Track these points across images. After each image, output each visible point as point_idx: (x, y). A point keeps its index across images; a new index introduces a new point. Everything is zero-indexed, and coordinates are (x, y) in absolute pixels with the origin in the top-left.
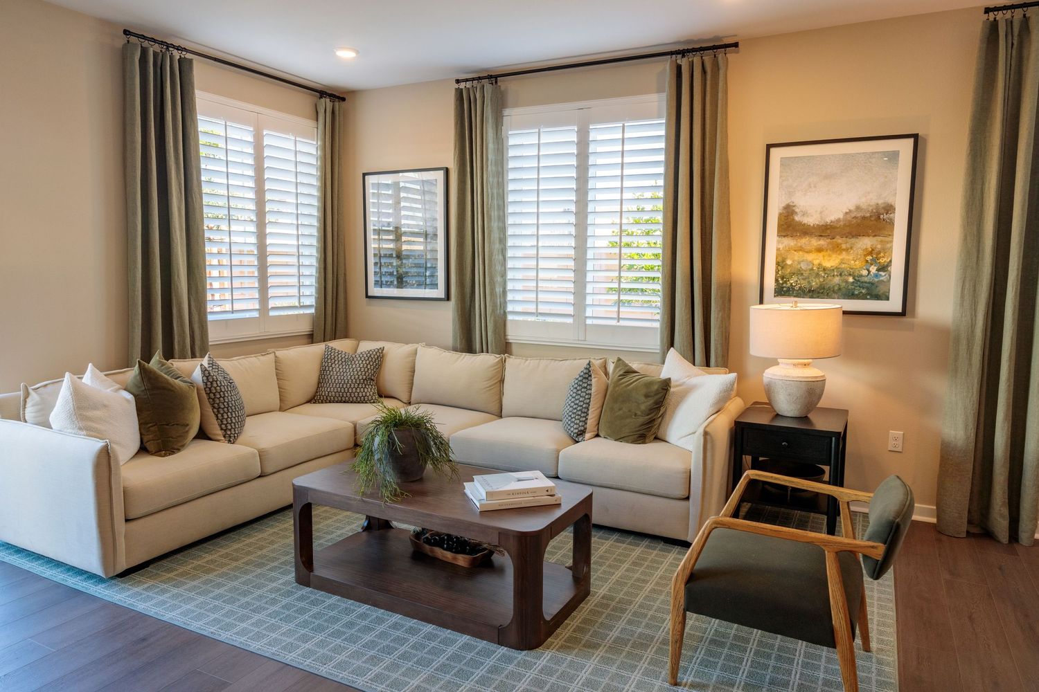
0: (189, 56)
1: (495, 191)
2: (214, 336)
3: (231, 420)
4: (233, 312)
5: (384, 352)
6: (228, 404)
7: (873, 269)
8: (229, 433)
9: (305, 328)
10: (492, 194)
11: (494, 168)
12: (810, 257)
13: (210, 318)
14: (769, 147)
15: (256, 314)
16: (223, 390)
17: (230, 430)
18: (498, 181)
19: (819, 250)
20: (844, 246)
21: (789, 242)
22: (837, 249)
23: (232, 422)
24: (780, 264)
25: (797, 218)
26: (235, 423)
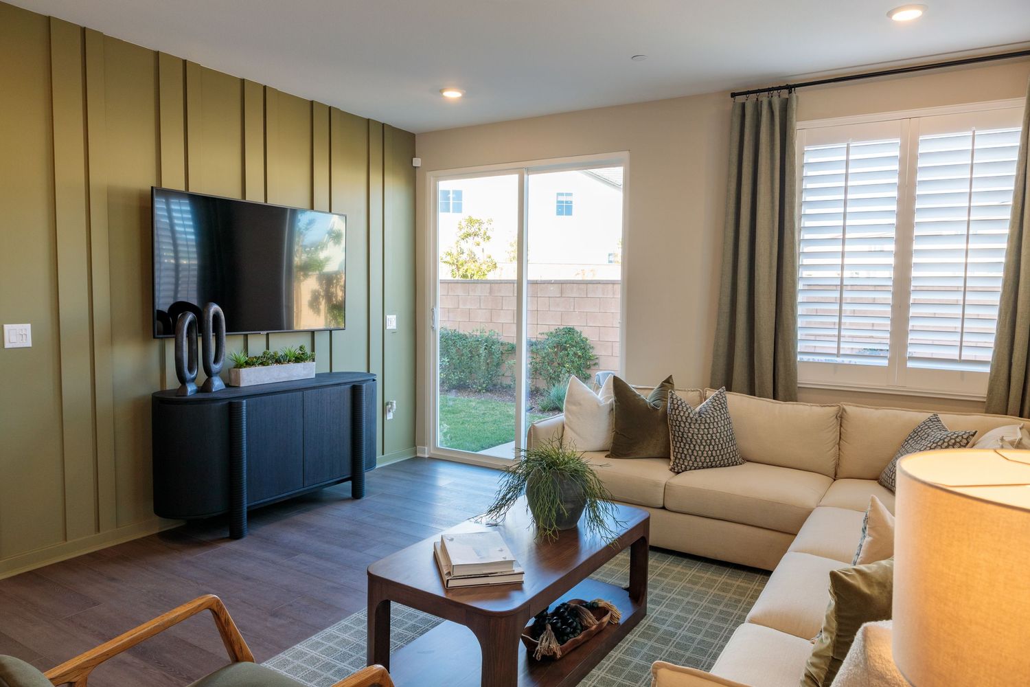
2: (804, 378)
3: (683, 451)
4: (838, 355)
6: (683, 434)
8: (677, 461)
13: (799, 358)
15: (885, 363)
16: (680, 419)
17: (679, 459)
23: (683, 453)
26: (686, 455)
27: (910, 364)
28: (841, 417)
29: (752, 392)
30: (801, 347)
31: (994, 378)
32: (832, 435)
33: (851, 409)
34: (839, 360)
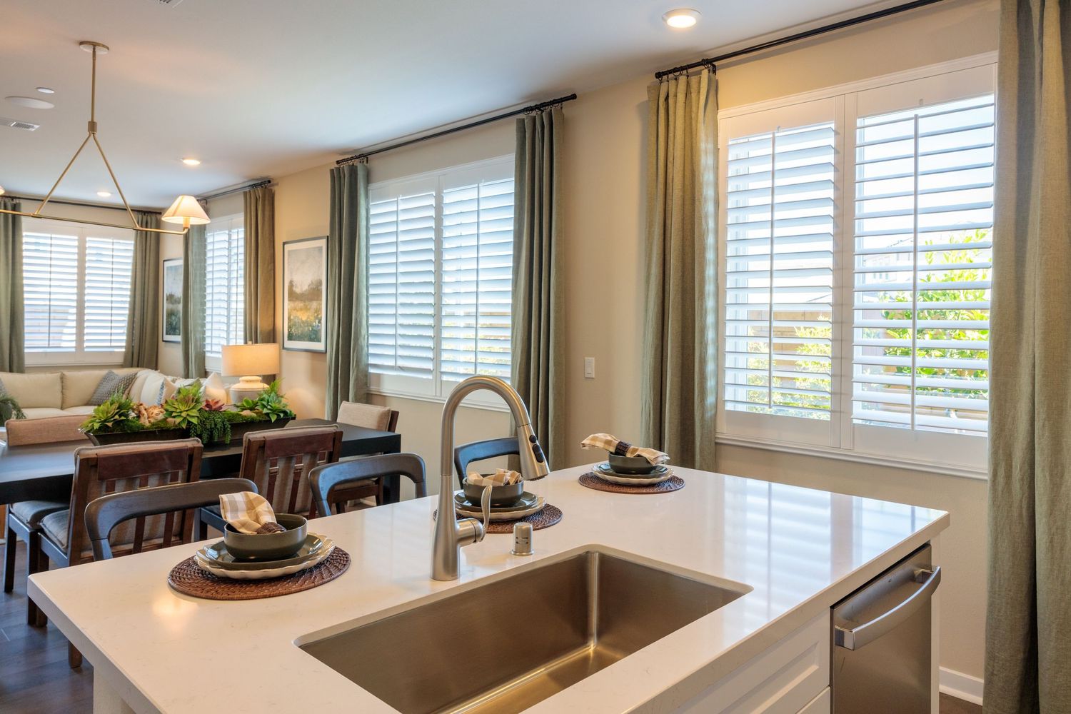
0: (18, 201)
1: (198, 273)
2: (28, 362)
4: (49, 347)
5: (138, 375)
7: (317, 321)
9: (120, 360)
10: (196, 274)
11: (197, 257)
12: (299, 314)
13: (26, 351)
14: (284, 244)
15: (74, 350)
18: (201, 266)
19: (301, 309)
20: (308, 307)
21: (292, 304)
22: (306, 309)
24: (289, 318)
25: (294, 289)
27: (86, 350)
28: (62, 378)
29: (11, 371)
30: (27, 344)
31: (126, 354)
32: (58, 387)
33: (67, 373)
34: (49, 350)
